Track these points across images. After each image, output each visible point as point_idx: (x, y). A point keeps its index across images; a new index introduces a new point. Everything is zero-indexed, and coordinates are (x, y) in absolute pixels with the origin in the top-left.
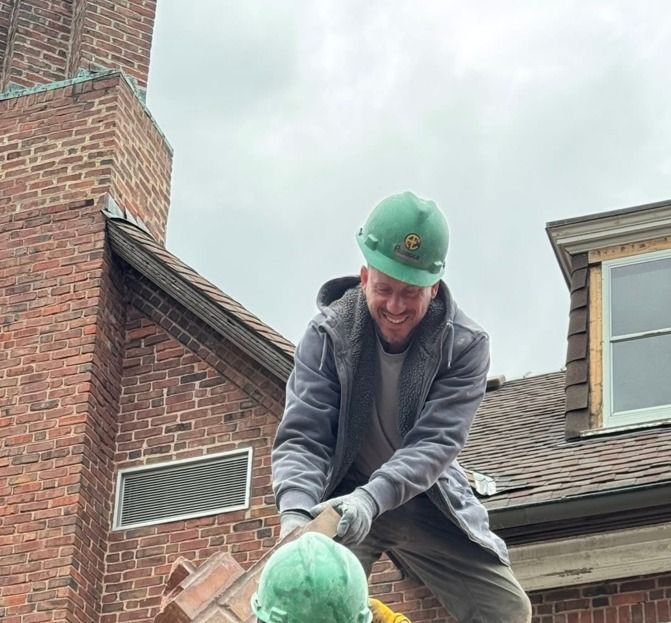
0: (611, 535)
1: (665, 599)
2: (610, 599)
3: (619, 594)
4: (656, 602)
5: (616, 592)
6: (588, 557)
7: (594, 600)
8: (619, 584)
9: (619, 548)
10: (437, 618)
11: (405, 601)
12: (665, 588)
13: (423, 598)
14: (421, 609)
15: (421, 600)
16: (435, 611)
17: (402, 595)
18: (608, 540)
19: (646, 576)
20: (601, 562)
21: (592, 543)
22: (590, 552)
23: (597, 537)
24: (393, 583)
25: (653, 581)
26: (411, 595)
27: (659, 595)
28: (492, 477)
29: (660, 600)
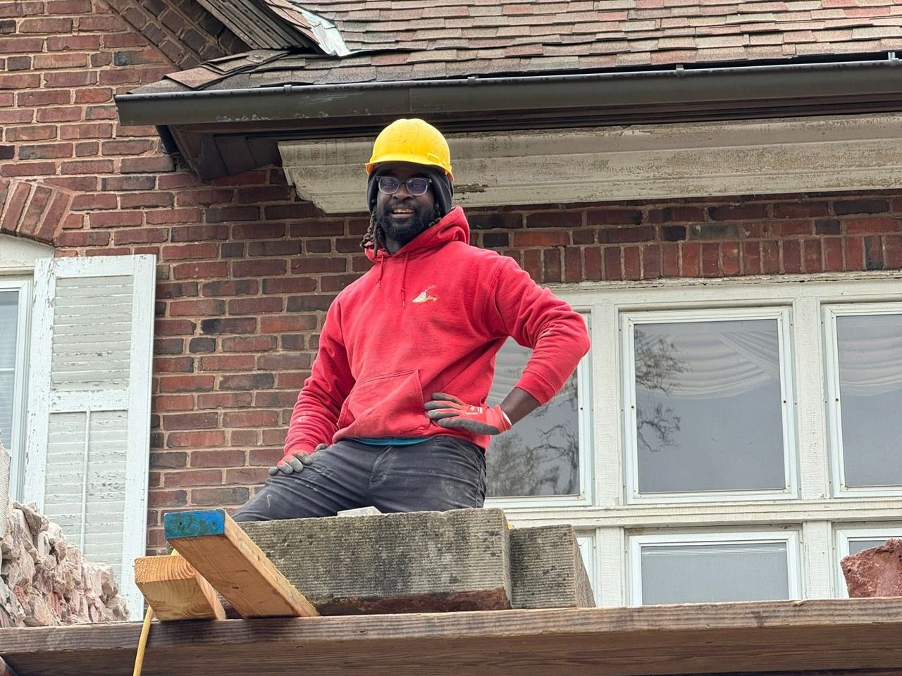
0: (522, 138)
1: (597, 244)
2: (511, 236)
3: (525, 229)
4: (582, 248)
5: (522, 227)
6: (483, 168)
7: (485, 236)
8: (525, 213)
9: (532, 159)
10: (231, 240)
11: (176, 207)
12: (597, 227)
13: (207, 205)
14: (204, 224)
15: (204, 209)
16: (227, 228)
17: (172, 197)
18: (517, 145)
19: (569, 206)
20: (503, 178)
21: (493, 147)
22: (487, 161)
23: (501, 138)
24: (158, 176)
25: (580, 214)
26: (188, 199)
27: (586, 237)
28: (332, 21)
29: (587, 246)
